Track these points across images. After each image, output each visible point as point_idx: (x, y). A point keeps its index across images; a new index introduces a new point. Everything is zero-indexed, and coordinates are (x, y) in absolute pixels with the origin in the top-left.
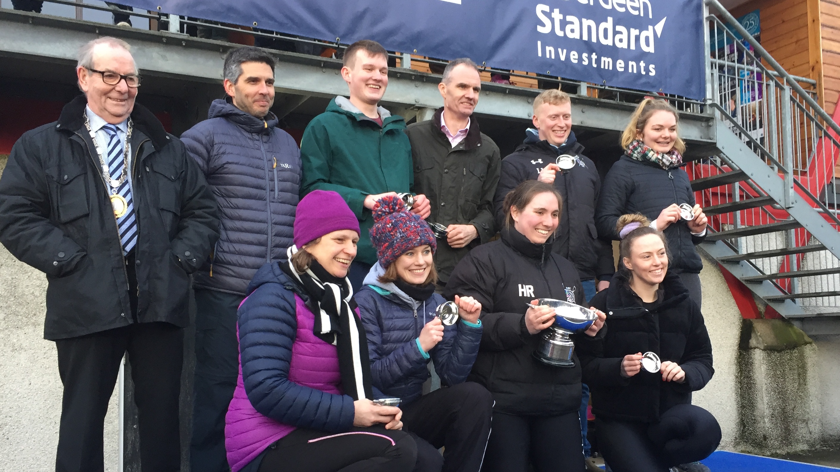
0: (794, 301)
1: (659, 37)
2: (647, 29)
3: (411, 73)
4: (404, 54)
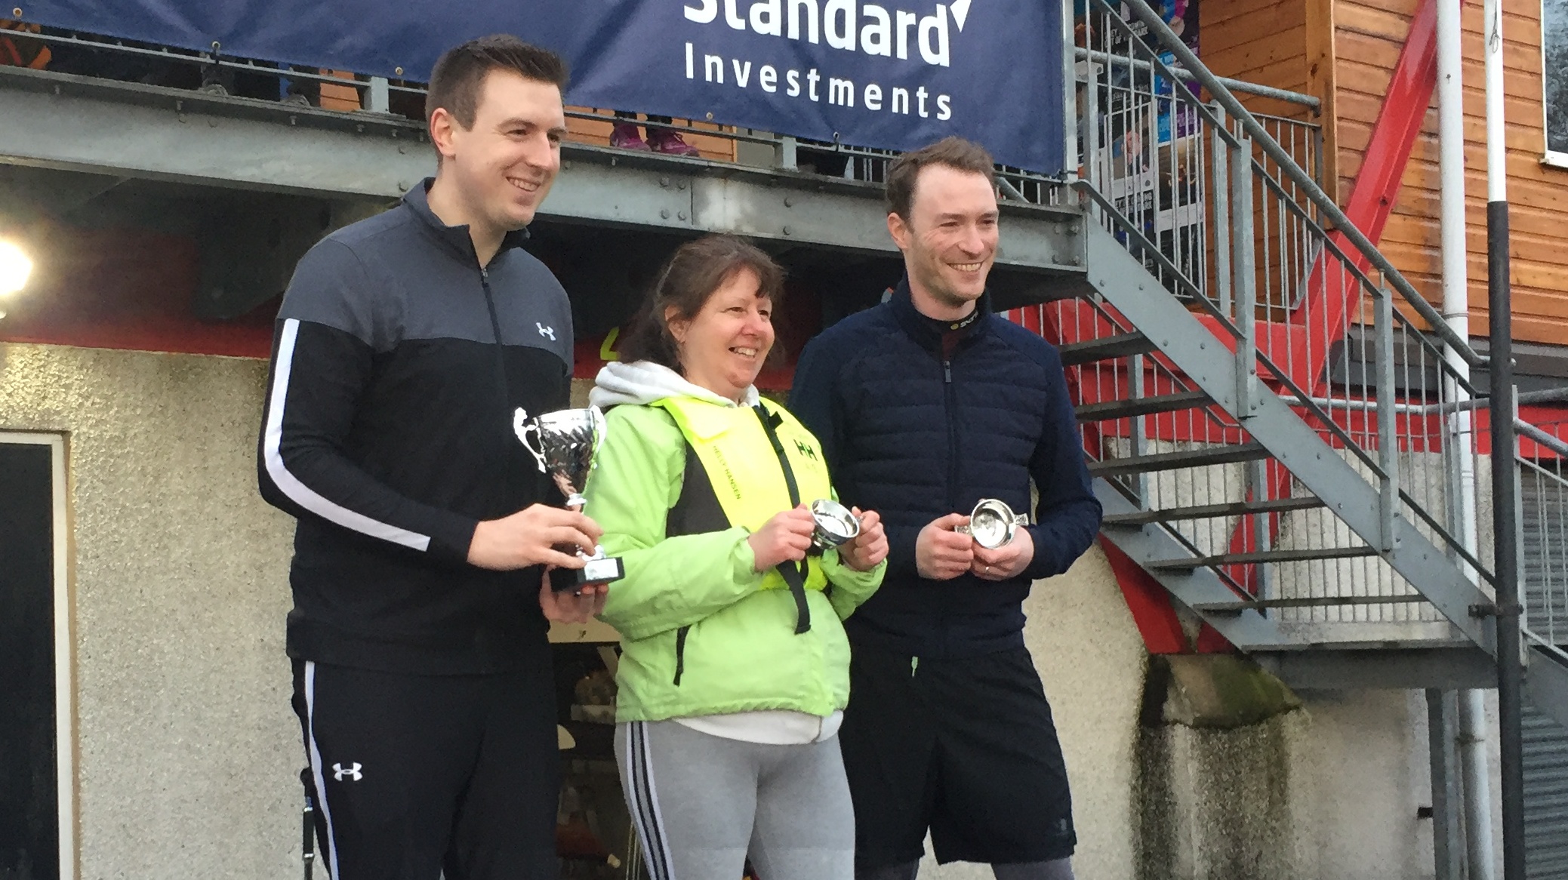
0: (1262, 612)
1: (961, 29)
2: (934, 13)
3: (389, 122)
4: (373, 78)
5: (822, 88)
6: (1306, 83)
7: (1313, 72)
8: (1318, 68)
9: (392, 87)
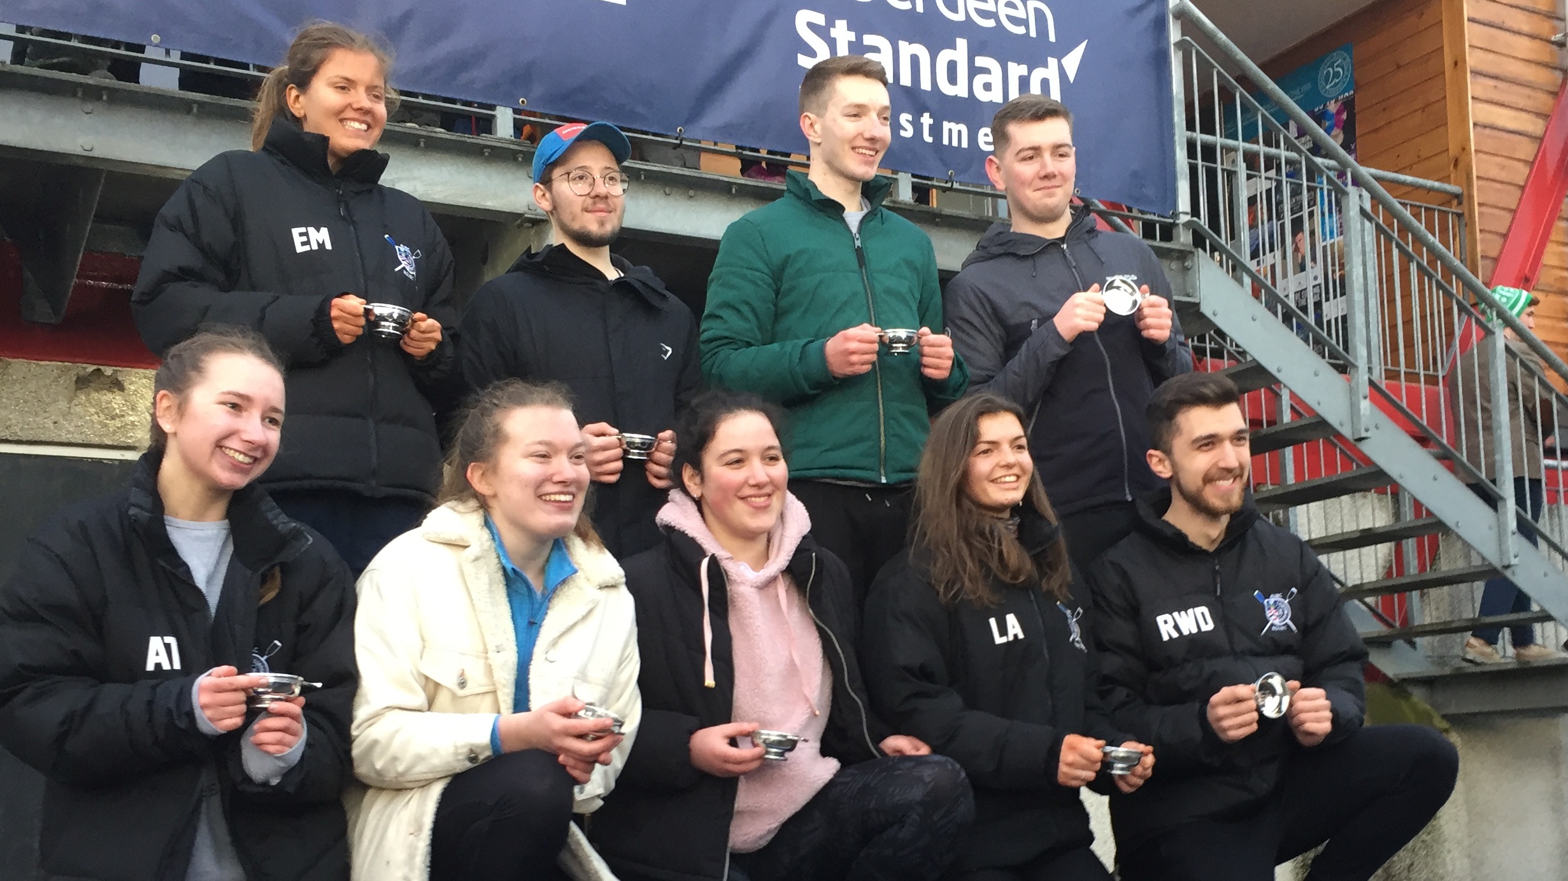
0: (1413, 645)
1: (1072, 81)
2: (1046, 66)
3: (512, 147)
4: (498, 107)
5: (936, 130)
6: (1449, 176)
7: (1456, 165)
8: (1459, 163)
9: (518, 116)
